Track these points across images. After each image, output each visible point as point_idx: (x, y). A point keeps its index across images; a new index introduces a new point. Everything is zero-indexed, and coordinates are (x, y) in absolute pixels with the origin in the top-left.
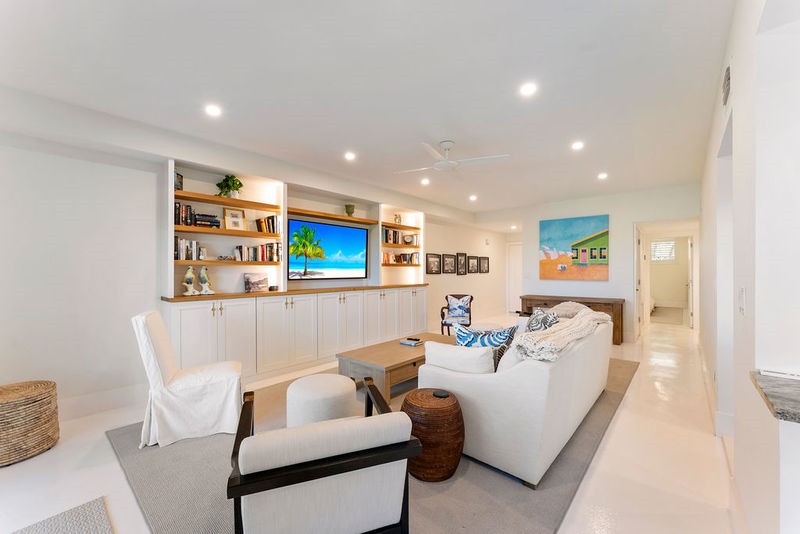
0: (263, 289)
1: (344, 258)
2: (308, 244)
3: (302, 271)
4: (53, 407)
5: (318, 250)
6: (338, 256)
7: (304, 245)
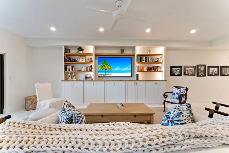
0: (90, 79)
1: (120, 69)
2: (105, 65)
3: (104, 74)
4: (36, 101)
5: (110, 67)
6: (117, 69)
7: (104, 66)
